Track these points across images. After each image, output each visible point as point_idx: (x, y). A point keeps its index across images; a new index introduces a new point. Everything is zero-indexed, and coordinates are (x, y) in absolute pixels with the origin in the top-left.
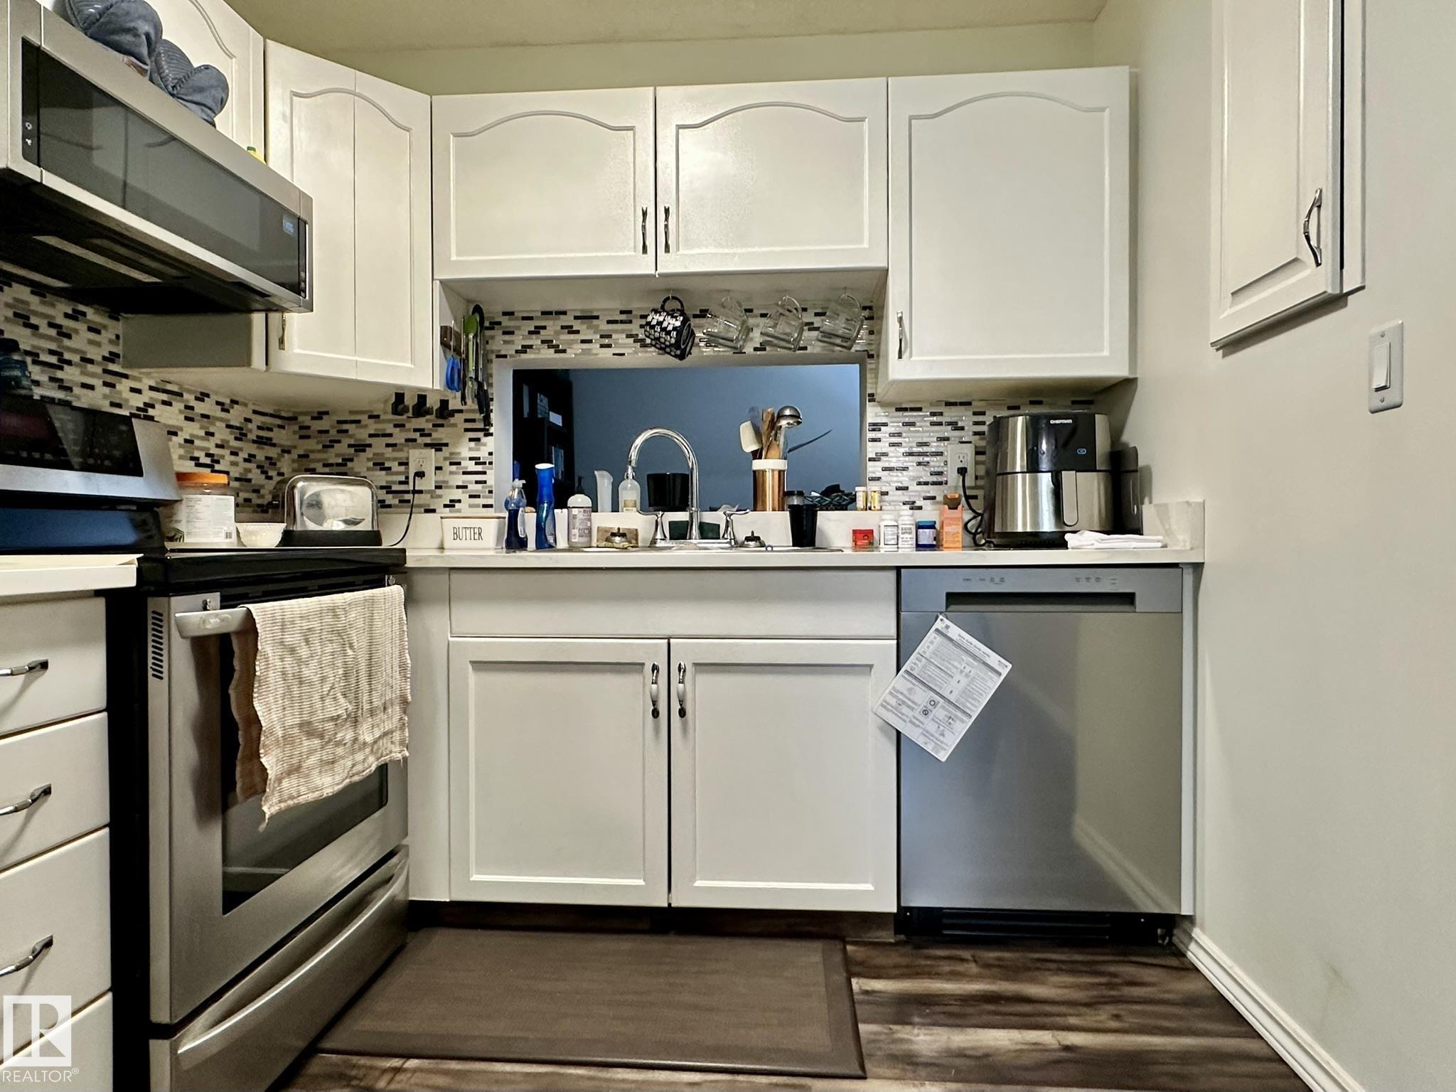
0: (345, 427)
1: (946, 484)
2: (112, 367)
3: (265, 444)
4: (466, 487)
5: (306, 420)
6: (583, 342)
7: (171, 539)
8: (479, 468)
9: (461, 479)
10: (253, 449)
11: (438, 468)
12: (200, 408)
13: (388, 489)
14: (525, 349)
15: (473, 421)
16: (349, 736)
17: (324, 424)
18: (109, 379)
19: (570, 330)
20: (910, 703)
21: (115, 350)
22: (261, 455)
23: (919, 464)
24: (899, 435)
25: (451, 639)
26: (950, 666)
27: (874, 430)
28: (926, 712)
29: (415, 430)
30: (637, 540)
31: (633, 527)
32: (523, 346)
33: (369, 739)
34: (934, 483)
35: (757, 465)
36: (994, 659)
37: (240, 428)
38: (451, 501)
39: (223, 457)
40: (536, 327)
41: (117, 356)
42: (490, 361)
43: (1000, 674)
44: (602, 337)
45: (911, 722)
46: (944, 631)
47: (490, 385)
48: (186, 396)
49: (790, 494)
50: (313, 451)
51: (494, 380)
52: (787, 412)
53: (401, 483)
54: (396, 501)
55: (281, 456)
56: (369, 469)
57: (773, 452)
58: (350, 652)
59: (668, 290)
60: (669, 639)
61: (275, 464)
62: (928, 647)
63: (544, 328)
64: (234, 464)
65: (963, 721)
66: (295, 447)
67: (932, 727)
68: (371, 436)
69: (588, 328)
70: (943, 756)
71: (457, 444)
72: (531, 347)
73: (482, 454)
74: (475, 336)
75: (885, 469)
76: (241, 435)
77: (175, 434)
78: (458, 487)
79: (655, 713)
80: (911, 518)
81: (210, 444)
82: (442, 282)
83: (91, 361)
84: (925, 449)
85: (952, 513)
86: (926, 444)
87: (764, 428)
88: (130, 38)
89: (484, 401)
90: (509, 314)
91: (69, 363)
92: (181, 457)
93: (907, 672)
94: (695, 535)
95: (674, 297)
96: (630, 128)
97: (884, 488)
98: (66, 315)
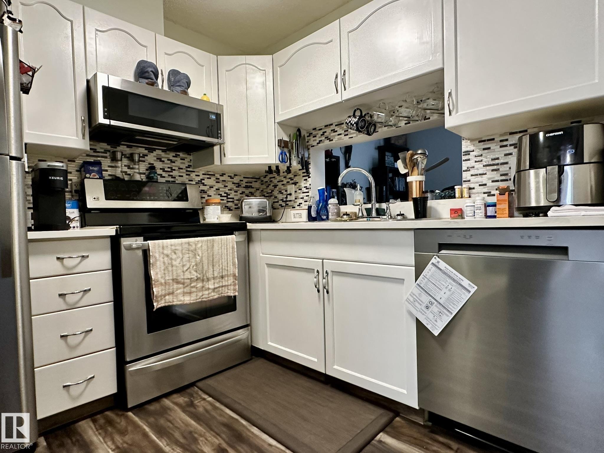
0: (272, 179)
1: (510, 179)
2: (189, 169)
3: (249, 188)
4: (303, 198)
5: (262, 178)
6: (339, 135)
9: (302, 195)
10: (244, 190)
11: (296, 192)
12: (222, 178)
13: (282, 200)
15: (305, 173)
16: (200, 285)
18: (188, 173)
19: (334, 131)
20: (420, 302)
21: (190, 164)
22: (247, 192)
23: (493, 170)
24: (481, 155)
25: (261, 255)
26: (440, 284)
27: (466, 155)
28: (427, 307)
29: (289, 178)
30: (356, 216)
31: (354, 211)
32: (319, 141)
34: (502, 181)
35: (409, 179)
36: (466, 282)
37: (238, 183)
38: (300, 204)
40: (323, 132)
41: (191, 166)
42: (308, 149)
43: (470, 292)
44: (345, 131)
45: (420, 311)
46: (437, 264)
47: (309, 158)
48: (216, 175)
50: (264, 189)
51: (311, 156)
52: (419, 152)
53: (286, 198)
54: (285, 205)
55: (255, 191)
56: (278, 194)
57: (416, 171)
58: (198, 257)
59: (356, 106)
60: (323, 259)
61: (253, 194)
62: (428, 272)
63: (326, 132)
65: (447, 316)
67: (431, 316)
68: (278, 182)
69: (340, 129)
70: (436, 333)
71: (301, 182)
72: (321, 141)
73: (308, 185)
74: (297, 140)
75: (472, 175)
76: (239, 185)
77: (213, 187)
78: (301, 198)
79: (318, 291)
80: (483, 201)
81: (226, 190)
82: (278, 123)
83: (182, 169)
84: (497, 162)
85: (502, 197)
86: (498, 159)
87: (407, 161)
88: (147, 74)
89: (305, 165)
90: (315, 129)
91: (175, 170)
92: (215, 194)
93: (418, 284)
94: (374, 213)
95: (358, 109)
96: (331, 41)
97: (472, 186)
98: (173, 156)
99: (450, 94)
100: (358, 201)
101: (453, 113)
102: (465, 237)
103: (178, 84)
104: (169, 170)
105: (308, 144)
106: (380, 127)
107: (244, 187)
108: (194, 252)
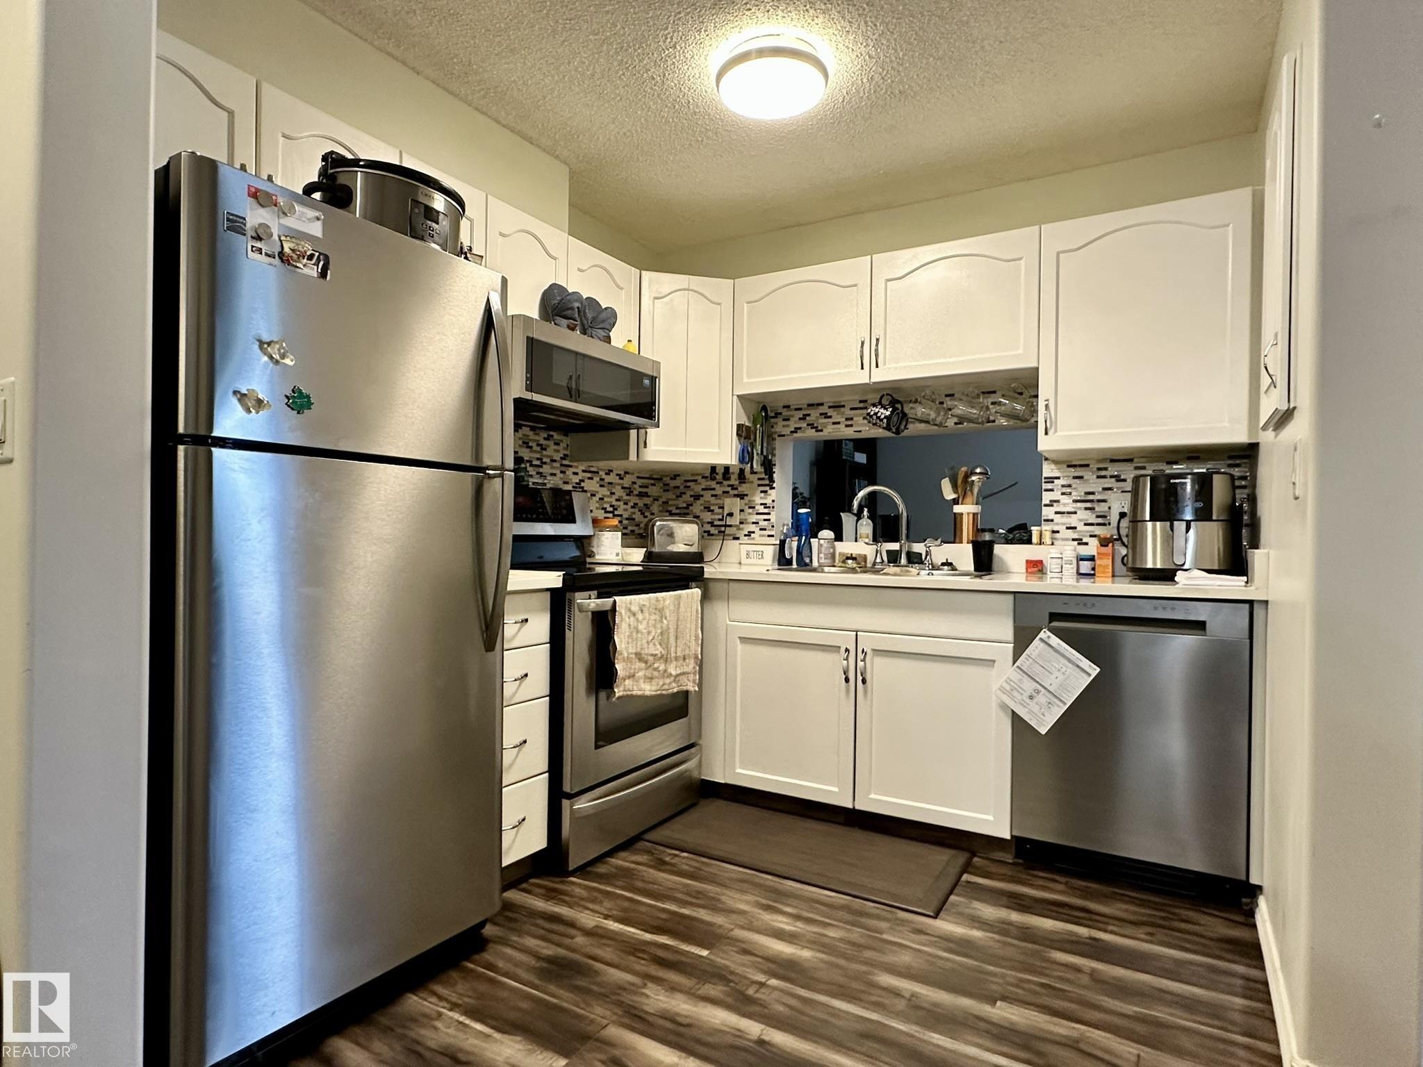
0: (688, 484)
1: (1109, 524)
2: (564, 462)
3: (644, 496)
4: (758, 523)
5: (667, 480)
6: (834, 423)
7: (590, 556)
8: (766, 511)
9: (754, 518)
10: (636, 500)
11: (742, 511)
12: (608, 479)
13: (712, 524)
14: (797, 430)
15: (763, 479)
16: (662, 667)
17: (677, 482)
18: (563, 469)
19: (826, 416)
20: (1020, 690)
21: (565, 452)
22: (641, 504)
23: (1086, 509)
24: (1069, 486)
25: (729, 622)
26: (1050, 666)
27: (1048, 482)
28: (1031, 697)
29: (729, 486)
30: (866, 562)
31: (863, 553)
32: (795, 428)
33: (674, 673)
34: (1098, 524)
35: (957, 509)
36: (1085, 663)
37: (629, 488)
38: (749, 532)
39: (619, 506)
40: (804, 415)
41: (567, 455)
42: (774, 439)
43: (1089, 675)
44: (847, 419)
45: (1020, 703)
46: (1046, 640)
47: (774, 455)
48: (601, 473)
49: (983, 530)
50: (670, 499)
51: (777, 452)
52: (978, 470)
53: (719, 520)
54: (716, 532)
55: (653, 502)
56: (701, 511)
57: (969, 499)
60: (857, 632)
61: (649, 508)
62: (1034, 650)
63: (809, 415)
64: (626, 510)
65: (1059, 706)
66: (660, 497)
67: (1036, 709)
68: (703, 489)
69: (838, 414)
70: (1043, 731)
71: (753, 494)
72: (800, 428)
73: (768, 501)
74: (762, 426)
75: (1057, 513)
76: (630, 492)
77: (595, 495)
78: (753, 523)
79: (847, 680)
80: (1074, 552)
82: (739, 397)
83: (555, 461)
84: (1091, 497)
85: (1104, 549)
86: (1093, 493)
87: (959, 482)
88: (570, 312)
89: (768, 466)
90: (788, 407)
91: (545, 463)
92: (597, 508)
93: (1018, 667)
94: (904, 561)
95: (887, 394)
96: (855, 285)
97: (1056, 528)
98: (545, 439)
99: (1047, 406)
100: (865, 536)
101: (1050, 433)
102: (1085, 605)
103: (602, 325)
104: (538, 463)
105: (773, 430)
106: (912, 422)
107: (637, 495)
108: (660, 611)
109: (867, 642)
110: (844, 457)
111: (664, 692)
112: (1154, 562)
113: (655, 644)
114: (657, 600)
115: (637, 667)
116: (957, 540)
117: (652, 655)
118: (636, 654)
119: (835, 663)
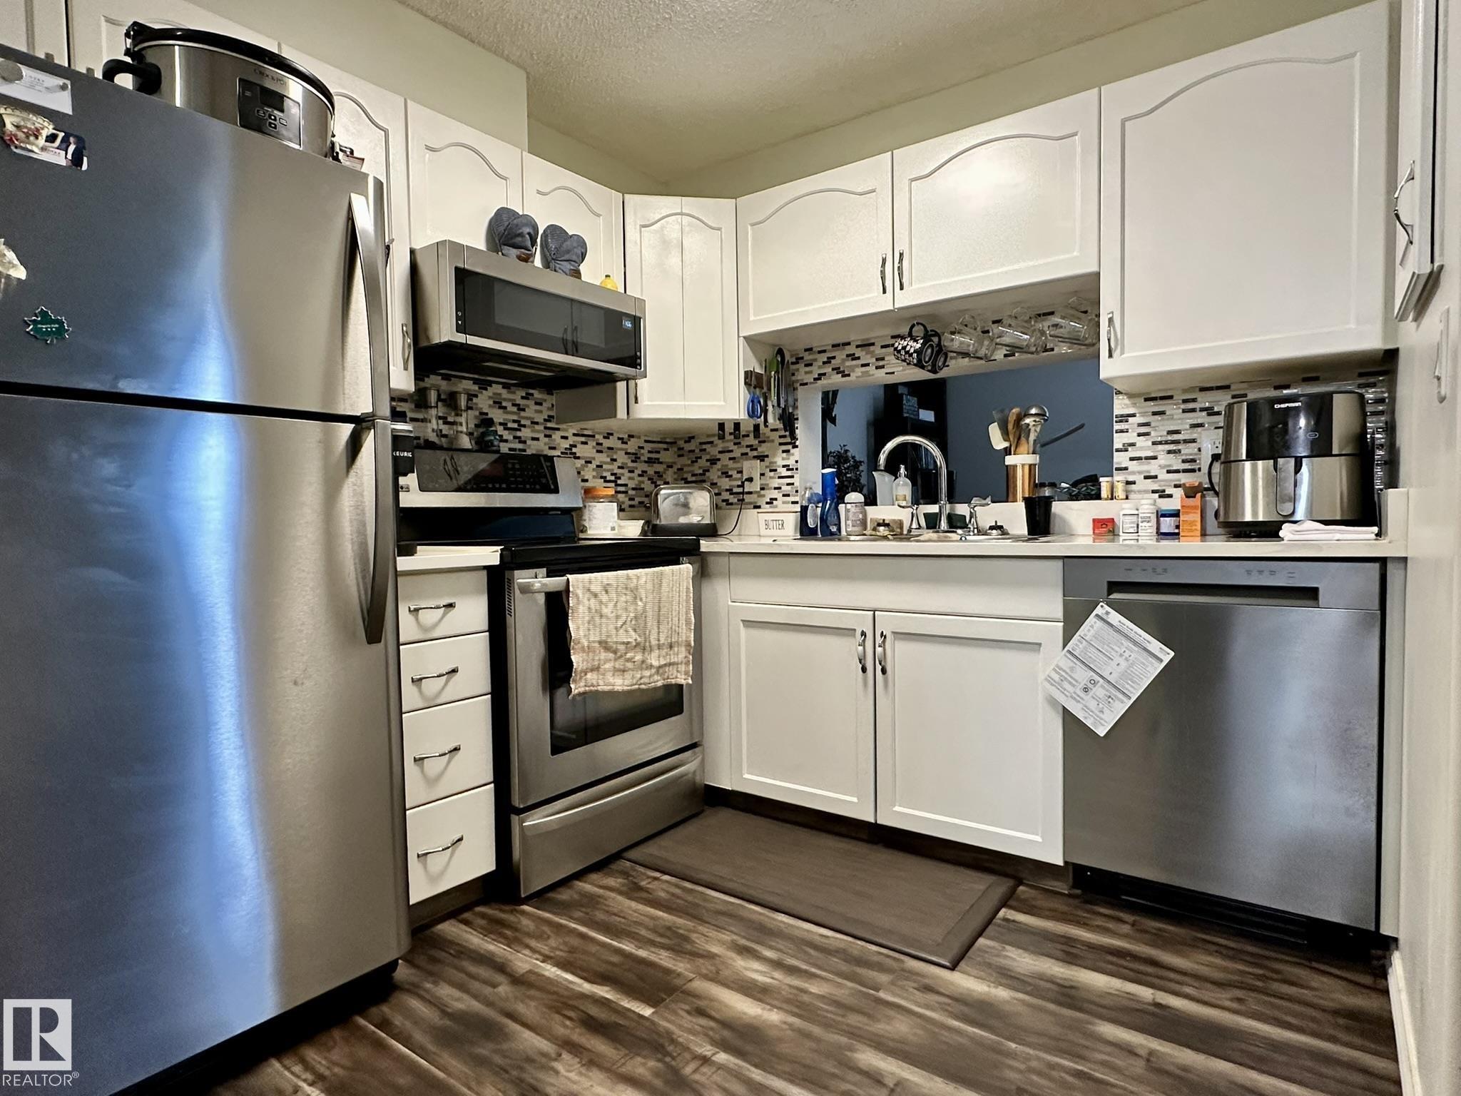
0: (704, 447)
1: (1200, 470)
2: (549, 425)
3: (654, 463)
4: (780, 488)
5: (681, 443)
6: (863, 365)
7: (582, 531)
8: (789, 473)
9: (777, 482)
10: (645, 467)
11: (762, 475)
12: (607, 443)
13: (730, 491)
14: (821, 376)
15: (784, 437)
16: (639, 657)
17: (692, 446)
18: (548, 432)
19: (853, 357)
20: (1072, 681)
21: (551, 413)
22: (651, 471)
23: (1169, 452)
24: (1147, 424)
25: (730, 603)
26: (1110, 649)
27: (1121, 421)
28: (1086, 690)
29: (747, 446)
30: (901, 528)
31: (896, 518)
32: (819, 375)
33: (656, 663)
34: (1185, 471)
35: (1010, 460)
36: (1155, 646)
37: (636, 454)
38: (771, 499)
39: (623, 475)
40: (828, 358)
41: (552, 417)
42: (795, 389)
43: (1161, 661)
44: (877, 360)
45: (1072, 697)
46: (1105, 617)
47: (795, 407)
48: (597, 436)
49: (1042, 485)
50: (686, 465)
51: (799, 404)
52: (1033, 411)
53: (739, 486)
54: (736, 500)
55: (666, 469)
56: (719, 477)
57: (1024, 447)
58: (639, 603)
59: (914, 318)
60: (874, 611)
61: (662, 476)
62: (1089, 630)
63: (834, 358)
64: (630, 478)
65: (1122, 702)
66: (675, 463)
67: (1092, 704)
68: (720, 452)
69: (867, 354)
70: (1102, 732)
71: (774, 455)
72: (824, 374)
73: (791, 462)
74: (777, 372)
75: (1132, 459)
76: (636, 458)
77: (590, 462)
78: (775, 488)
79: (864, 670)
80: (1152, 507)
81: (614, 467)
82: (744, 337)
83: (537, 423)
84: (1176, 437)
85: (1191, 501)
86: (1178, 432)
87: (1010, 427)
88: (520, 239)
89: (789, 421)
90: (809, 350)
91: (524, 426)
92: (594, 477)
93: (1069, 652)
94: (944, 524)
95: (918, 324)
96: (874, 191)
97: (1131, 478)
98: (523, 398)
99: (1111, 320)
100: (902, 498)
101: (1115, 354)
102: (1154, 570)
103: (566, 257)
104: (515, 426)
105: (794, 378)
106: (951, 358)
107: (645, 462)
108: (634, 591)
109: (886, 623)
110: (905, 415)
111: (643, 687)
112: (1255, 512)
113: (626, 631)
114: (628, 578)
115: (602, 658)
116: (1011, 498)
117: (623, 643)
118: (600, 642)
119: (848, 649)
